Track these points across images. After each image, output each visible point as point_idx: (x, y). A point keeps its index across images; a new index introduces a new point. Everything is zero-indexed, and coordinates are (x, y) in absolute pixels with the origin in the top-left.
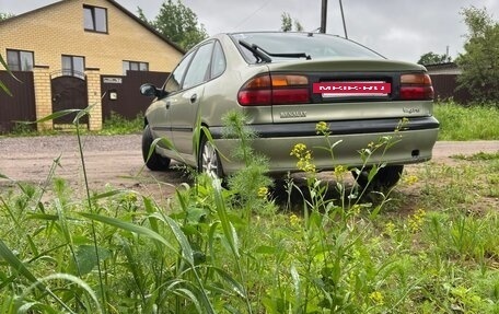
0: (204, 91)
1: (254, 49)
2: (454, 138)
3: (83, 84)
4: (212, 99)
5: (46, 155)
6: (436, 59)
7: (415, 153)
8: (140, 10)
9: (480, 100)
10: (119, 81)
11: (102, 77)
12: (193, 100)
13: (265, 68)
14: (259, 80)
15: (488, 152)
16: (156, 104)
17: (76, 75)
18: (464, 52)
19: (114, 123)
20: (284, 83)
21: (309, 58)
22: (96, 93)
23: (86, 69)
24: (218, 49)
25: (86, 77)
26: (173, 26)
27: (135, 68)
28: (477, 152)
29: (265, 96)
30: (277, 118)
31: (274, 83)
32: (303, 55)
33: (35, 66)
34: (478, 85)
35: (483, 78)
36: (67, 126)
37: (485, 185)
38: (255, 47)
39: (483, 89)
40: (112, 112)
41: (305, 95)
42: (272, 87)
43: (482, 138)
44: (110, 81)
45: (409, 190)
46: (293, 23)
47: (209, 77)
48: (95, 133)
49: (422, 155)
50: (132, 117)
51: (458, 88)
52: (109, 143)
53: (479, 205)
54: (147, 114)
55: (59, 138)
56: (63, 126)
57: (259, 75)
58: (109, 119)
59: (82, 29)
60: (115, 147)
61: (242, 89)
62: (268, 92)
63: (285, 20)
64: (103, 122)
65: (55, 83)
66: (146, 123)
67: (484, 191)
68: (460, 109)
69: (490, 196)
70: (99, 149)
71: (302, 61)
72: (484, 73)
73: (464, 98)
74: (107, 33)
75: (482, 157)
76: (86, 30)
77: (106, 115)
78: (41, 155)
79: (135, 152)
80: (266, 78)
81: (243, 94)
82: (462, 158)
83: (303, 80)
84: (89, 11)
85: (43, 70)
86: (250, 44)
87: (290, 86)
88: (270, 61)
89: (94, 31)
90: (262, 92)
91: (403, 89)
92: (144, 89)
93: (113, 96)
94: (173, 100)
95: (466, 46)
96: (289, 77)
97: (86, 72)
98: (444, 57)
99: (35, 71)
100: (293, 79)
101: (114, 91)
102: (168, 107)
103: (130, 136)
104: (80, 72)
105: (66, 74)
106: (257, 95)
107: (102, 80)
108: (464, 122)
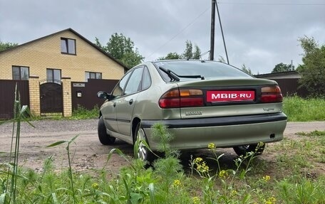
0: (138, 97)
1: (168, 73)
2: (298, 120)
3: (60, 87)
4: (142, 102)
5: (36, 134)
6: (285, 67)
7: (272, 136)
8: (97, 40)
9: (314, 95)
10: (83, 85)
11: (72, 83)
12: (131, 103)
13: (175, 85)
14: (172, 92)
15: (321, 130)
16: (107, 104)
17: (55, 82)
18: (302, 64)
19: (80, 112)
20: (188, 95)
21: (203, 78)
22: (68, 93)
23: (62, 78)
24: (146, 72)
25: (62, 83)
26: (117, 49)
27: (93, 77)
28: (313, 130)
29: (176, 102)
30: (184, 116)
31: (181, 95)
32: (199, 77)
33: (30, 77)
34: (312, 85)
35: (315, 80)
36: (50, 114)
37: (319, 154)
38: (170, 71)
39: (316, 87)
40: (78, 105)
41: (201, 102)
42: (180, 97)
43: (316, 119)
44: (77, 85)
45: (269, 158)
46: (193, 46)
47: (141, 89)
48: (67, 118)
49: (277, 137)
50: (91, 108)
51: (300, 87)
52: (76, 126)
53: (315, 169)
54: (101, 109)
55: (44, 122)
56: (47, 114)
57: (173, 89)
58: (76, 109)
59: (60, 52)
60: (80, 128)
61: (161, 98)
62: (178, 99)
63: (188, 45)
64: (73, 111)
65: (42, 87)
66: (101, 115)
67: (318, 159)
68: (302, 100)
69: (322, 162)
70: (70, 130)
71: (199, 80)
72: (316, 77)
73: (304, 93)
74: (75, 55)
75: (317, 134)
76: (62, 53)
77: (74, 107)
78: (33, 135)
79: (93, 132)
80: (177, 91)
81: (162, 101)
82: (304, 134)
83: (200, 92)
84: (64, 41)
85: (35, 79)
86: (166, 69)
87: (191, 96)
88: (178, 80)
89: (68, 53)
90: (174, 100)
91: (263, 96)
92: (99, 94)
93: (79, 95)
94: (118, 101)
95: (304, 60)
96: (190, 90)
97: (62, 80)
98: (290, 66)
99: (30, 80)
100: (193, 92)
101: (80, 92)
102: (115, 106)
103: (90, 120)
104: (58, 80)
105: (49, 81)
106: (171, 101)
107: (72, 85)
108: (305, 109)
